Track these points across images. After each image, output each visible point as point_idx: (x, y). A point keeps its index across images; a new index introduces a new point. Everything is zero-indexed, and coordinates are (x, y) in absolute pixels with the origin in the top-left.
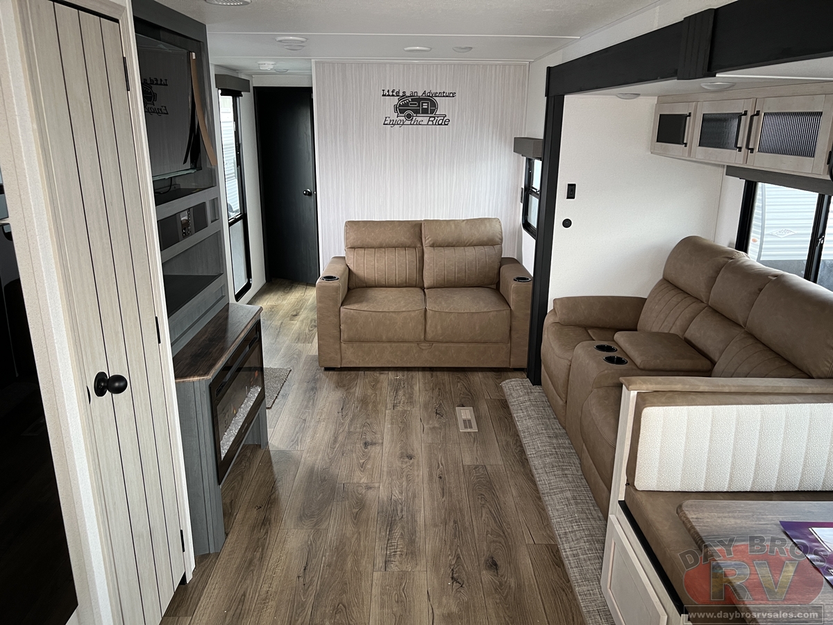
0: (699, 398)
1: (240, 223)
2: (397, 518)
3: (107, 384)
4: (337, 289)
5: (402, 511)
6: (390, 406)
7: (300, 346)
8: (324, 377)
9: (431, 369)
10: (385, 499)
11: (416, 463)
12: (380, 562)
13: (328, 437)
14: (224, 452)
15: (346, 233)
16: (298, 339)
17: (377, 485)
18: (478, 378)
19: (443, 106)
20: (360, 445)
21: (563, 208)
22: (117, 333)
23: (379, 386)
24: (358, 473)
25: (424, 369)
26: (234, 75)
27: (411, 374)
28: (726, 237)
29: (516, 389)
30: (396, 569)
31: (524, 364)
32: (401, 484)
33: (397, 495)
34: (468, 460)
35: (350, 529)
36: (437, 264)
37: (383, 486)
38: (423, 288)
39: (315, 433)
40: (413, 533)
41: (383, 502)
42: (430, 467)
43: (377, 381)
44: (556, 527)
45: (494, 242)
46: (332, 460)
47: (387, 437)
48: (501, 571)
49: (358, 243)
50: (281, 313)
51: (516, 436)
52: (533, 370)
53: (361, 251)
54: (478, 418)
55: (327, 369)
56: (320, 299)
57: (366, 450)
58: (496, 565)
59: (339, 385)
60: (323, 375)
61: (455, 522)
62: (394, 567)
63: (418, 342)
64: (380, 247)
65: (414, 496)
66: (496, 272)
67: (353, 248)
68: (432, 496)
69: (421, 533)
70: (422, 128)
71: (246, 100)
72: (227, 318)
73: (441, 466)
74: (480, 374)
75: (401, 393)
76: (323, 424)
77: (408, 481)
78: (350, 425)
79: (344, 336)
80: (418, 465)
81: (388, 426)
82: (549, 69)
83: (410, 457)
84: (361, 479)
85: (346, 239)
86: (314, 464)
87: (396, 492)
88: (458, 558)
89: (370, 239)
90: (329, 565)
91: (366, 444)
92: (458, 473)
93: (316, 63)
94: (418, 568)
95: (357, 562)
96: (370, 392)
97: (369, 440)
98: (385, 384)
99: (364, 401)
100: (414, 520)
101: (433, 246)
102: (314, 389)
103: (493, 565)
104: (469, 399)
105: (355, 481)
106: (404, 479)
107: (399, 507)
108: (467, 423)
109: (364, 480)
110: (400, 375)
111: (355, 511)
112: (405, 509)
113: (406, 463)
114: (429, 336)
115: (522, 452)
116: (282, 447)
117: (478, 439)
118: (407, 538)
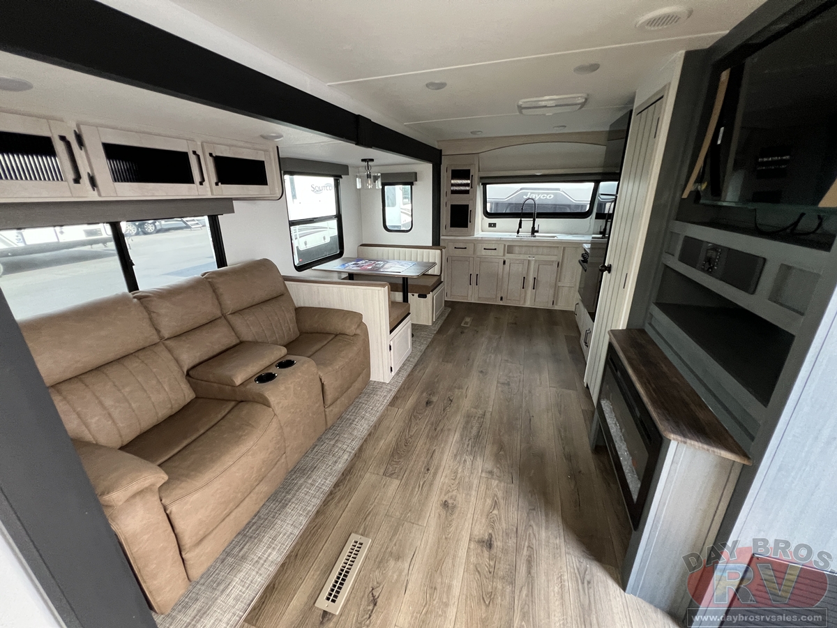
2: (473, 440)
5: (468, 445)
10: (478, 458)
11: (443, 493)
17: (484, 475)
20: (497, 544)
24: (500, 494)
32: (463, 471)
33: (469, 459)
34: (393, 487)
37: (478, 472)
40: (465, 428)
41: (480, 456)
42: (431, 484)
57: (490, 531)
61: (435, 429)
62: (480, 412)
65: (456, 455)
69: (461, 426)
73: (421, 483)
77: (456, 472)
83: (446, 503)
84: (497, 485)
87: (468, 463)
88: (444, 410)
92: (411, 471)
94: (467, 409)
100: (462, 436)
105: (502, 484)
106: (459, 476)
107: (469, 449)
111: (502, 453)
112: (466, 446)
113: (451, 497)
118: (470, 426)
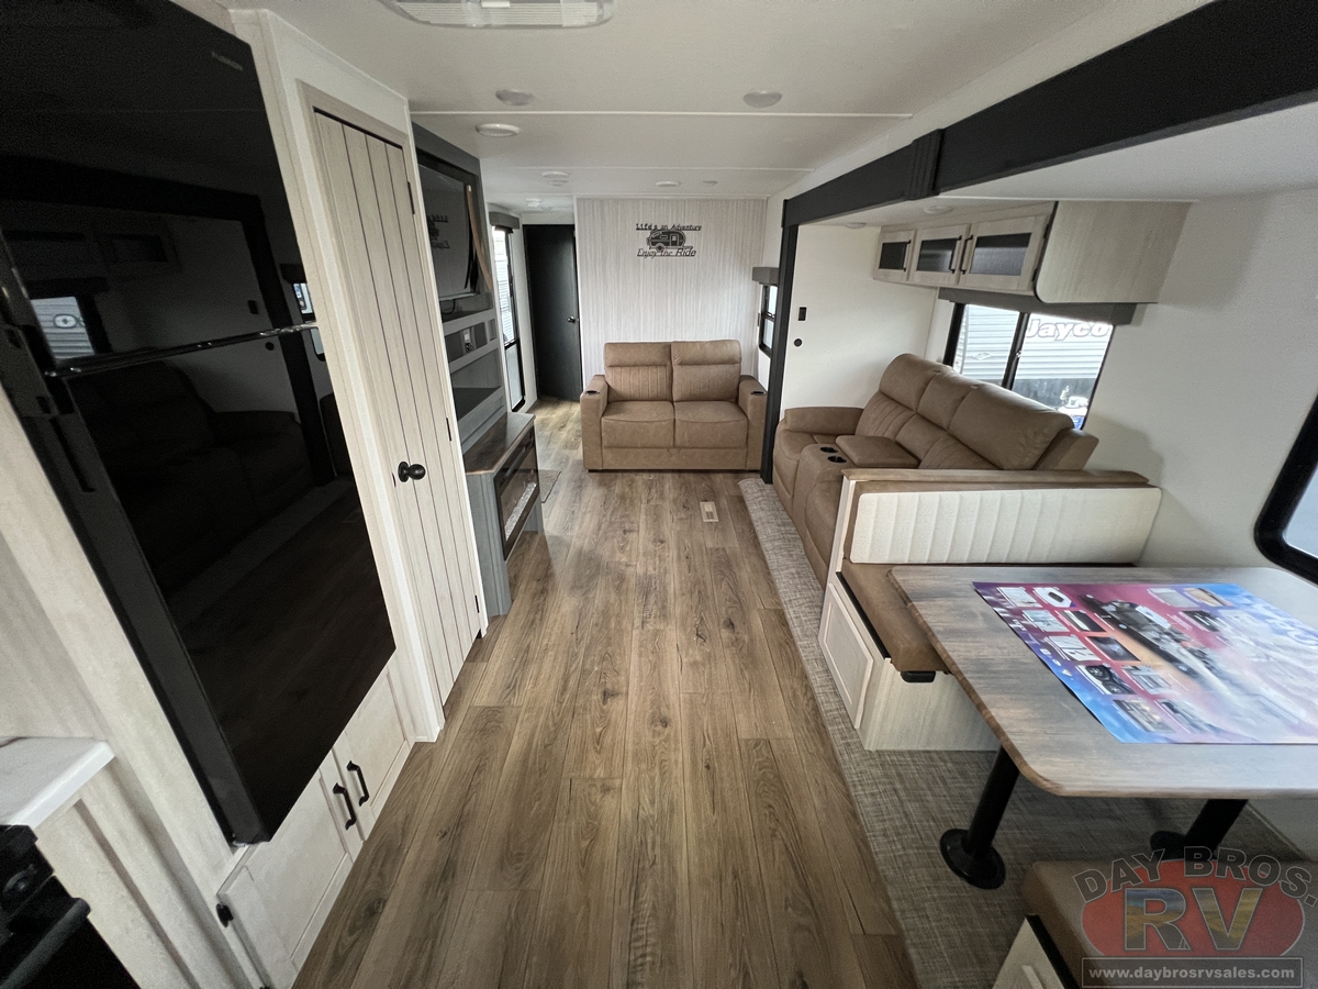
0: (908, 486)
1: (514, 347)
2: (652, 589)
3: (409, 472)
4: (599, 401)
5: (655, 583)
6: (644, 501)
7: (567, 452)
8: (588, 478)
9: (679, 471)
10: (642, 574)
11: (666, 546)
12: (638, 622)
13: (593, 525)
14: (508, 535)
15: (605, 353)
16: (566, 447)
17: (634, 563)
18: (719, 478)
19: (691, 238)
20: (620, 532)
21: (795, 328)
22: (414, 430)
23: (634, 485)
24: (619, 554)
25: (673, 471)
26: (505, 212)
27: (661, 474)
28: (936, 354)
29: (751, 487)
30: (651, 628)
31: (758, 467)
32: (655, 562)
33: (651, 571)
34: (710, 544)
35: (613, 597)
36: (684, 380)
37: (640, 564)
38: (672, 402)
39: (582, 522)
40: (665, 600)
41: (640, 576)
42: (679, 549)
43: (633, 481)
44: (782, 595)
45: (733, 361)
46: (596, 544)
47: (642, 526)
48: (737, 630)
49: (616, 362)
50: (551, 425)
51: (751, 524)
52: (766, 472)
53: (619, 369)
54: (719, 511)
55: (591, 471)
56: (583, 411)
57: (625, 536)
58: (732, 624)
59: (601, 484)
60: (587, 476)
61: (699, 592)
62: (649, 627)
63: (668, 448)
64: (635, 365)
65: (665, 572)
66: (735, 387)
67: (611, 366)
68: (680, 572)
69: (671, 601)
70: (672, 258)
71: (517, 235)
72: (506, 424)
73: (687, 549)
74: (721, 475)
75: (653, 491)
76: (588, 516)
77: (660, 560)
78: (611, 516)
79: (605, 443)
80: (669, 548)
81: (643, 517)
82: (786, 201)
83: (662, 542)
84: (621, 559)
85: (606, 358)
86: (582, 547)
87: (651, 568)
88: (702, 619)
89: (626, 359)
90: (597, 625)
91: (625, 532)
92: (702, 554)
93: (578, 199)
94: (669, 627)
95: (619, 623)
96: (627, 490)
97: (627, 528)
98: (640, 483)
99: (622, 498)
100: (665, 591)
101: (681, 364)
102: (580, 487)
103: (730, 625)
104: (712, 496)
105: (616, 560)
106: (657, 559)
107: (653, 581)
108: (710, 515)
109: (624, 559)
110: (652, 476)
111: (617, 583)
112: (658, 582)
113: (659, 546)
114: (678, 442)
115: (756, 537)
116: (555, 533)
117: (719, 527)
118: (660, 604)
